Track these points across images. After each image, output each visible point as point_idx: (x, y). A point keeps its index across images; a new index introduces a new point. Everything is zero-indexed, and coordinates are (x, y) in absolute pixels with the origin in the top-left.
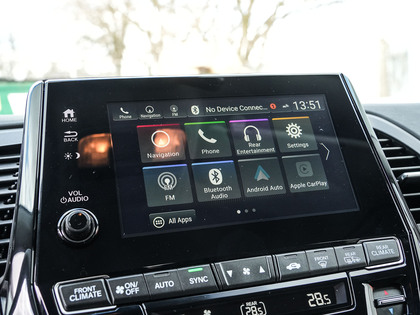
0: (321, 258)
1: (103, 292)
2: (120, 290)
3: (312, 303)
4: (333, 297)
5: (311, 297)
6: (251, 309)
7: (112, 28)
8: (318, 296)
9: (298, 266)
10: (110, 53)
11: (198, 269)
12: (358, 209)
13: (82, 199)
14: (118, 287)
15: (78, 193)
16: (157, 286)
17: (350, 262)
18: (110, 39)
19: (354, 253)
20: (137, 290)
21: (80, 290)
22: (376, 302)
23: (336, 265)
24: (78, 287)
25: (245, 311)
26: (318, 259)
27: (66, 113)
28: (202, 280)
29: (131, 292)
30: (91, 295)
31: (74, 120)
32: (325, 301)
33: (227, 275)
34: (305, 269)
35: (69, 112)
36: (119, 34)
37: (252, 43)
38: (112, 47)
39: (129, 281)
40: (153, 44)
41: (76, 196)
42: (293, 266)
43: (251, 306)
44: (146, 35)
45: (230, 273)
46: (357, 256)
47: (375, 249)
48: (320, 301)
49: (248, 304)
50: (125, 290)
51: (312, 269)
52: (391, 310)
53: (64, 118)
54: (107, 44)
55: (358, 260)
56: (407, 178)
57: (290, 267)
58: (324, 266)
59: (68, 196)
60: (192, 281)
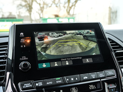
0: (93, 75)
1: (32, 85)
2: (37, 84)
3: (91, 88)
4: (96, 86)
5: (90, 86)
6: (73, 90)
7: (28, 2)
8: (92, 86)
9: (87, 78)
10: (28, 10)
11: (59, 79)
12: (103, 62)
13: (26, 59)
14: (36, 84)
15: (25, 57)
16: (47, 83)
17: (101, 76)
18: (28, 6)
19: (102, 74)
20: (42, 85)
21: (26, 85)
22: (108, 88)
23: (97, 77)
24: (25, 84)
25: (72, 90)
26: (92, 76)
27: (21, 34)
28: (60, 82)
29: (40, 85)
30: (29, 86)
31: (23, 36)
32: (94, 87)
33: (67, 80)
34: (89, 79)
35: (22, 34)
36: (30, 4)
37: (71, 8)
38: (28, 8)
39: (39, 82)
40: (41, 7)
41: (24, 58)
42: (85, 78)
43: (74, 89)
44: (39, 5)
45: (68, 80)
46: (103, 75)
47: (108, 73)
48: (93, 88)
49: (73, 88)
50: (38, 84)
51: (90, 78)
52: (112, 90)
53: (20, 35)
54: (27, 7)
55: (103, 76)
56: (117, 52)
57: (84, 78)
58: (94, 78)
59: (22, 58)
60: (57, 82)
